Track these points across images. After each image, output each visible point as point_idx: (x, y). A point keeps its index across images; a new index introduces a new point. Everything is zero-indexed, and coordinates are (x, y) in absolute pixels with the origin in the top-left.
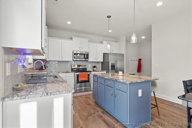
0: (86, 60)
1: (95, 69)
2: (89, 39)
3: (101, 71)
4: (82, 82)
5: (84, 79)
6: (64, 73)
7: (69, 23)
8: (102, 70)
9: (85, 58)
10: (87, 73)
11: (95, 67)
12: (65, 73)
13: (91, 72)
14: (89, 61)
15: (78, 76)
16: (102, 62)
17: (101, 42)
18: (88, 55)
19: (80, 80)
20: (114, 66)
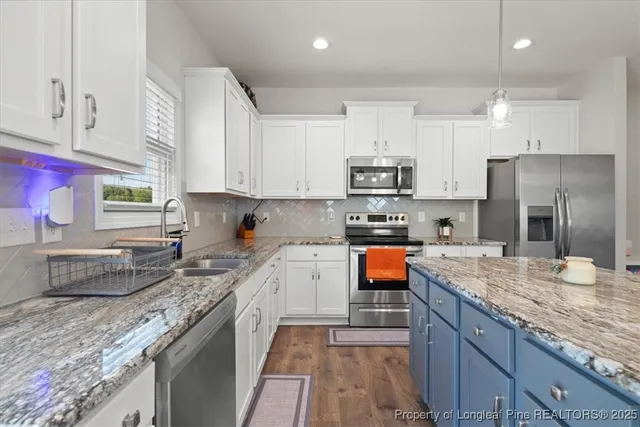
0: (403, 192)
1: (446, 231)
2: (415, 103)
3: (476, 240)
4: (380, 285)
5: (388, 274)
6: (308, 243)
7: (320, 44)
8: (480, 237)
9: (396, 185)
10: (401, 247)
11: (444, 222)
12: (314, 244)
13: (420, 244)
14: (414, 197)
15: (362, 258)
16: (481, 202)
17: (480, 111)
18: (408, 171)
19: (372, 276)
20: (551, 218)
